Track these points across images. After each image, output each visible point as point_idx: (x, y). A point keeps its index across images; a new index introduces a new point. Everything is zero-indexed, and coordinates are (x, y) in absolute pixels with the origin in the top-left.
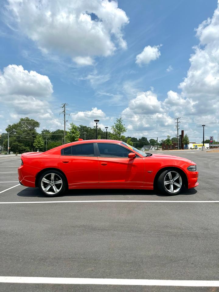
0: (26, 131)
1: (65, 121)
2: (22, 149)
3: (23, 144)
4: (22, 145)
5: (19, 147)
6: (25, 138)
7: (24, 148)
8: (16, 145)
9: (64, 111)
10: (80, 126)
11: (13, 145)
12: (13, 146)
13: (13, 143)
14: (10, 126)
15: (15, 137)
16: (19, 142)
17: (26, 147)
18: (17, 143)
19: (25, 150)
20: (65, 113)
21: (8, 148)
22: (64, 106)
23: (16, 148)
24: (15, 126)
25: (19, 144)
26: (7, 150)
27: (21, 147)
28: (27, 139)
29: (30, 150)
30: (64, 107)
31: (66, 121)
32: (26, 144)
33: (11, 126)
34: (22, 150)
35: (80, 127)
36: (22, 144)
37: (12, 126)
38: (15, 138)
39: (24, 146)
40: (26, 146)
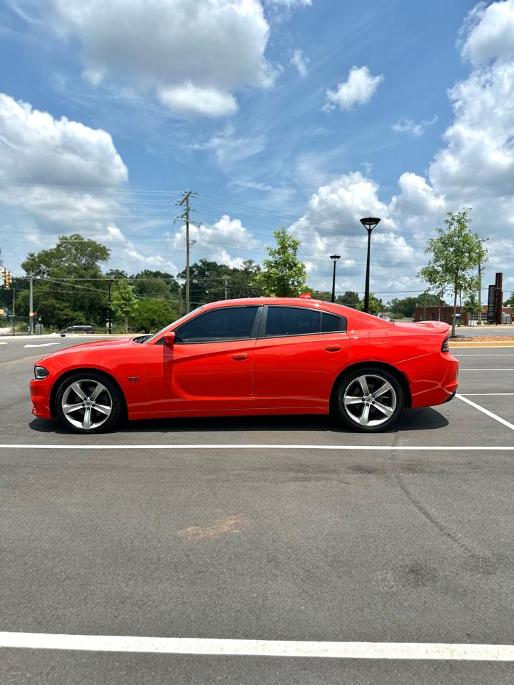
0: (75, 270)
1: (188, 242)
2: (65, 317)
3: (67, 305)
4: (66, 307)
5: (57, 311)
6: (74, 288)
7: (71, 314)
8: (50, 306)
9: (187, 214)
10: (201, 261)
11: (43, 307)
12: (42, 310)
13: (42, 302)
14: (32, 255)
15: (48, 285)
16: (57, 297)
17: (76, 313)
18: (52, 301)
19: (73, 319)
20: (187, 218)
21: (31, 314)
22: (187, 198)
23: (49, 314)
24: (46, 258)
25: (57, 305)
26: (27, 321)
27: (62, 313)
28: (78, 289)
29: (87, 319)
30: (185, 204)
31: (190, 242)
32: (76, 305)
33: (36, 255)
34: (66, 321)
35: (200, 264)
36: (64, 304)
37: (39, 256)
38: (46, 289)
39: (72, 310)
40: (75, 310)
